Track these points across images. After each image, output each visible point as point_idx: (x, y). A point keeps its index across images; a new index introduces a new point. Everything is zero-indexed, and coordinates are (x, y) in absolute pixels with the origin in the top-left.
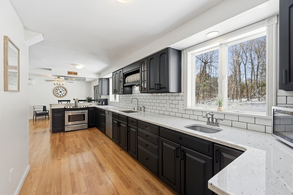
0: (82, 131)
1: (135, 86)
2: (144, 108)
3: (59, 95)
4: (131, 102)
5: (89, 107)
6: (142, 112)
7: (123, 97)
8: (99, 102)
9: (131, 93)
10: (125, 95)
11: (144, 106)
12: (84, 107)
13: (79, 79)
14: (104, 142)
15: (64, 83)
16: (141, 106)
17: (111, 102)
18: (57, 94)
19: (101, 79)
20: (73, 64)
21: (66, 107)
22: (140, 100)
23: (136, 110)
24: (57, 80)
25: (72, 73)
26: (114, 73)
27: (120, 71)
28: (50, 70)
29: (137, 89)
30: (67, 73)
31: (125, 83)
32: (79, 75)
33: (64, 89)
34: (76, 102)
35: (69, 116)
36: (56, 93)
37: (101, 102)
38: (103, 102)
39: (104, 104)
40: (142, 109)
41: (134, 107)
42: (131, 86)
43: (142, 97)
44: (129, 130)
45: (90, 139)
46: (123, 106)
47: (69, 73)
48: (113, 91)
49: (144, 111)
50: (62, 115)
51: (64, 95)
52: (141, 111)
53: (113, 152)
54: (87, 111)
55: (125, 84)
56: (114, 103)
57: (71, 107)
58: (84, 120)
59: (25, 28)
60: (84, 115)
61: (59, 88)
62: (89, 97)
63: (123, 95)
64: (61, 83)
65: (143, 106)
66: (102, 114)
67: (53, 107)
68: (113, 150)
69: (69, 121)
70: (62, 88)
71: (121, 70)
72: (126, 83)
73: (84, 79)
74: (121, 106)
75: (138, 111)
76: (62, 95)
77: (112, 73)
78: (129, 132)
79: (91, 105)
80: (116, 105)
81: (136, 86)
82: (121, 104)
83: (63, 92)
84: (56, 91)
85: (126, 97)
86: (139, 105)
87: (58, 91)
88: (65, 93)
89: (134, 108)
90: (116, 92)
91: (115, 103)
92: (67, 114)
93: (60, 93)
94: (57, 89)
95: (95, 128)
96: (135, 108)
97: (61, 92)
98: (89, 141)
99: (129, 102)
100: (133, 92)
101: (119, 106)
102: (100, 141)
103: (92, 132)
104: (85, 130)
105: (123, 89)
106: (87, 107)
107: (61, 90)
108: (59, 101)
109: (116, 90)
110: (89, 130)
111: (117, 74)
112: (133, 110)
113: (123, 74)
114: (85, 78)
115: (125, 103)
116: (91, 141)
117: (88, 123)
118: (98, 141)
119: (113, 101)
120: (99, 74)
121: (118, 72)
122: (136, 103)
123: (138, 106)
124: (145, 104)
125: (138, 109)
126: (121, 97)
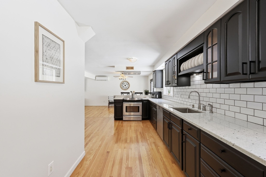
0: (137, 122)
1: (195, 75)
2: (212, 106)
3: (124, 88)
4: (189, 97)
5: (143, 99)
6: (208, 112)
7: (177, 90)
8: (153, 95)
9: (189, 84)
10: (181, 87)
11: (211, 104)
12: (138, 99)
13: (135, 73)
14: (154, 142)
15: (126, 78)
16: (204, 103)
17: (164, 95)
18: (123, 88)
19: (155, 72)
20: (127, 59)
21: (124, 99)
22: (202, 95)
23: (196, 109)
24: (121, 75)
25: (129, 68)
26: (167, 62)
27: (173, 58)
28: (114, 67)
29: (198, 78)
30: (126, 68)
31: (180, 71)
32: (135, 70)
33: (127, 83)
34: (132, 94)
35: (126, 107)
36: (122, 86)
37: (154, 95)
38: (156, 95)
39: (157, 97)
40: (208, 108)
41: (193, 104)
42: (189, 75)
43: (207, 90)
44: (184, 140)
45: (141, 134)
46: (177, 101)
47: (127, 68)
48: (166, 83)
49: (212, 112)
50: (121, 105)
51: (127, 88)
52: (205, 110)
53: (162, 161)
54: (141, 103)
55: (179, 73)
56: (167, 97)
57: (128, 99)
58: (139, 112)
59: (78, 24)
60: (139, 107)
61: (124, 82)
62: (146, 90)
63: (178, 88)
64: (124, 78)
65: (209, 104)
66: (154, 109)
67: (116, 98)
68: (162, 157)
69: (126, 111)
70: (126, 82)
71: (175, 56)
72: (182, 71)
73: (139, 73)
74: (175, 101)
75: (199, 110)
76: (126, 88)
77: (164, 63)
78: (184, 143)
79: (145, 97)
80: (170, 99)
81: (197, 75)
82: (176, 98)
83: (126, 86)
84: (122, 85)
85: (182, 90)
86: (201, 102)
87: (124, 85)
88: (128, 86)
89: (193, 106)
90: (169, 84)
91: (169, 97)
92: (125, 105)
93: (125, 87)
94: (123, 83)
95: (149, 121)
96: (195, 104)
97: (125, 85)
98: (139, 137)
99: (185, 96)
100: (192, 83)
101: (173, 100)
102: (150, 139)
103: (145, 125)
104: (139, 122)
105: (177, 79)
106: (141, 99)
107: (125, 84)
108: (122, 93)
109: (169, 81)
110: (143, 123)
111: (170, 62)
112: (191, 107)
113: (177, 60)
114: (140, 71)
115: (180, 98)
116: (142, 137)
117: (142, 115)
118: (148, 138)
119: (167, 95)
120: (153, 66)
121: (171, 60)
122: (197, 98)
123: (200, 104)
124: (211, 100)
125: (199, 108)
126: (175, 90)
